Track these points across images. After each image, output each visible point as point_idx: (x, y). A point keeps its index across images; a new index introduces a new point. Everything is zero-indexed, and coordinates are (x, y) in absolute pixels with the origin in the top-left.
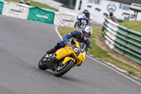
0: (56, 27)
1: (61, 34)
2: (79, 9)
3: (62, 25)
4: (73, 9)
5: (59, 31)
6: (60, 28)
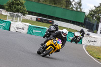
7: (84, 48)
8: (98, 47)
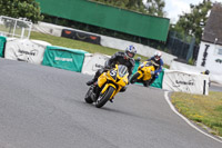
0: (166, 93)
1: (174, 104)
2: (203, 64)
3: (176, 90)
4: (193, 64)
5: (171, 99)
6: (172, 94)
7: (167, 98)
8: (198, 95)
